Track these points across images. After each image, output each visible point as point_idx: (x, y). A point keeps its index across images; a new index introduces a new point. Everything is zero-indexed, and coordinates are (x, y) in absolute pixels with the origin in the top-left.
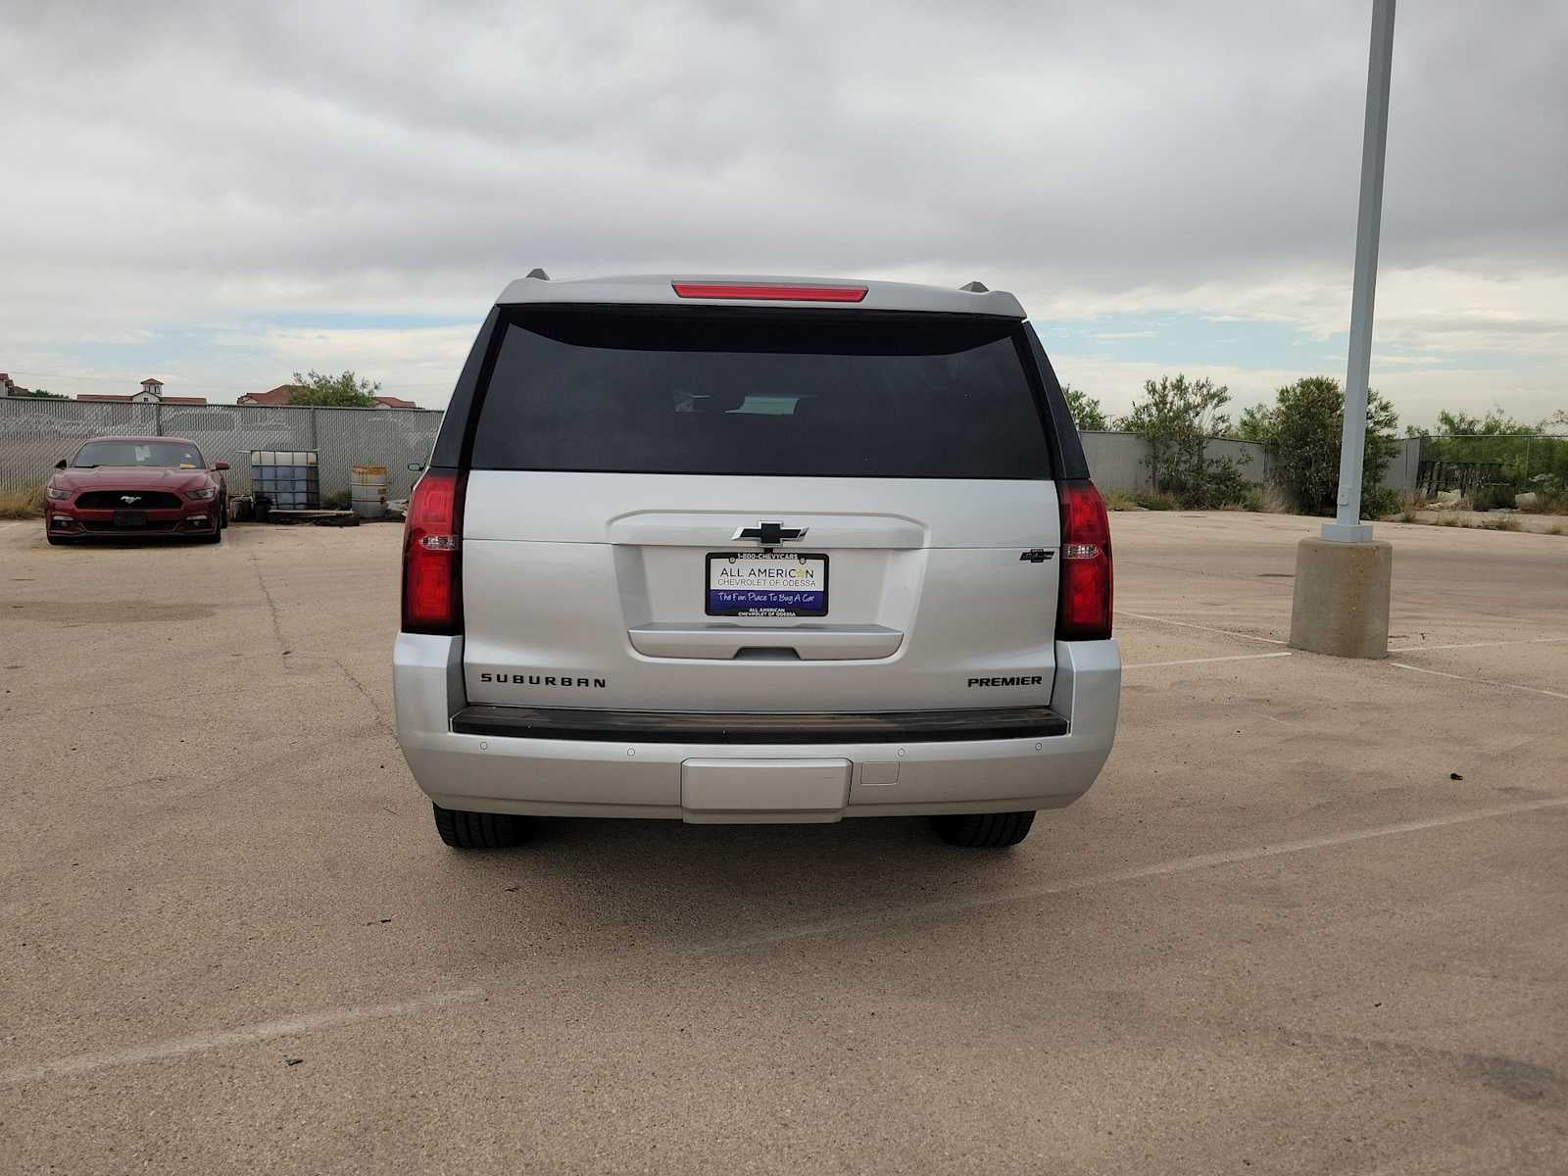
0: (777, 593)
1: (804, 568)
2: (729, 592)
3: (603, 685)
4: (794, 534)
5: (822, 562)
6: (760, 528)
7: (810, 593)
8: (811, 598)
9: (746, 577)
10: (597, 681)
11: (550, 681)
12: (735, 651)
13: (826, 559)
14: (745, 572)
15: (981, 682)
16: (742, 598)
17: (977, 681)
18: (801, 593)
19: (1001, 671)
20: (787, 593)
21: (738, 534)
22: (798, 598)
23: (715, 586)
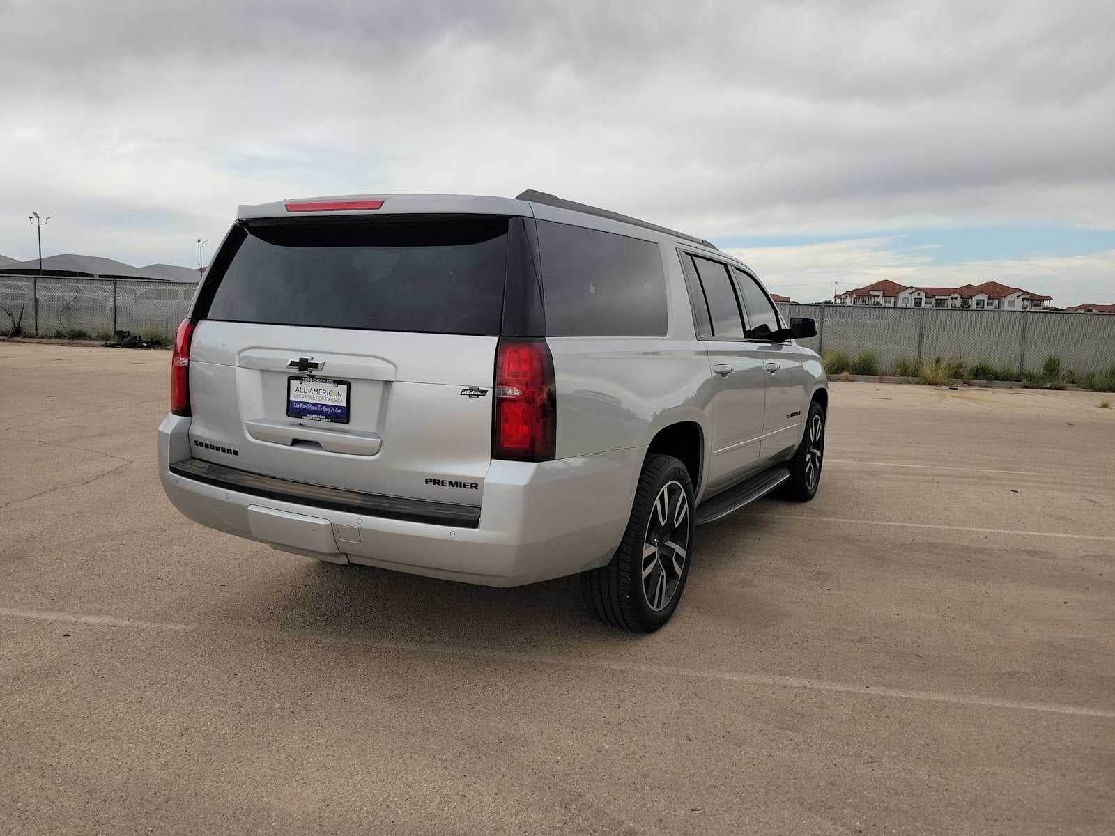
0: (323, 405)
1: (336, 390)
2: (299, 403)
3: (236, 454)
4: (316, 365)
5: (345, 387)
6: (299, 360)
7: (339, 407)
8: (340, 411)
9: (307, 394)
10: (233, 450)
12: (292, 441)
13: (348, 385)
14: (308, 390)
15: (435, 482)
16: (304, 407)
17: (431, 481)
18: (335, 407)
19: (450, 476)
20: (328, 406)
21: (288, 364)
22: (333, 409)
23: (292, 398)
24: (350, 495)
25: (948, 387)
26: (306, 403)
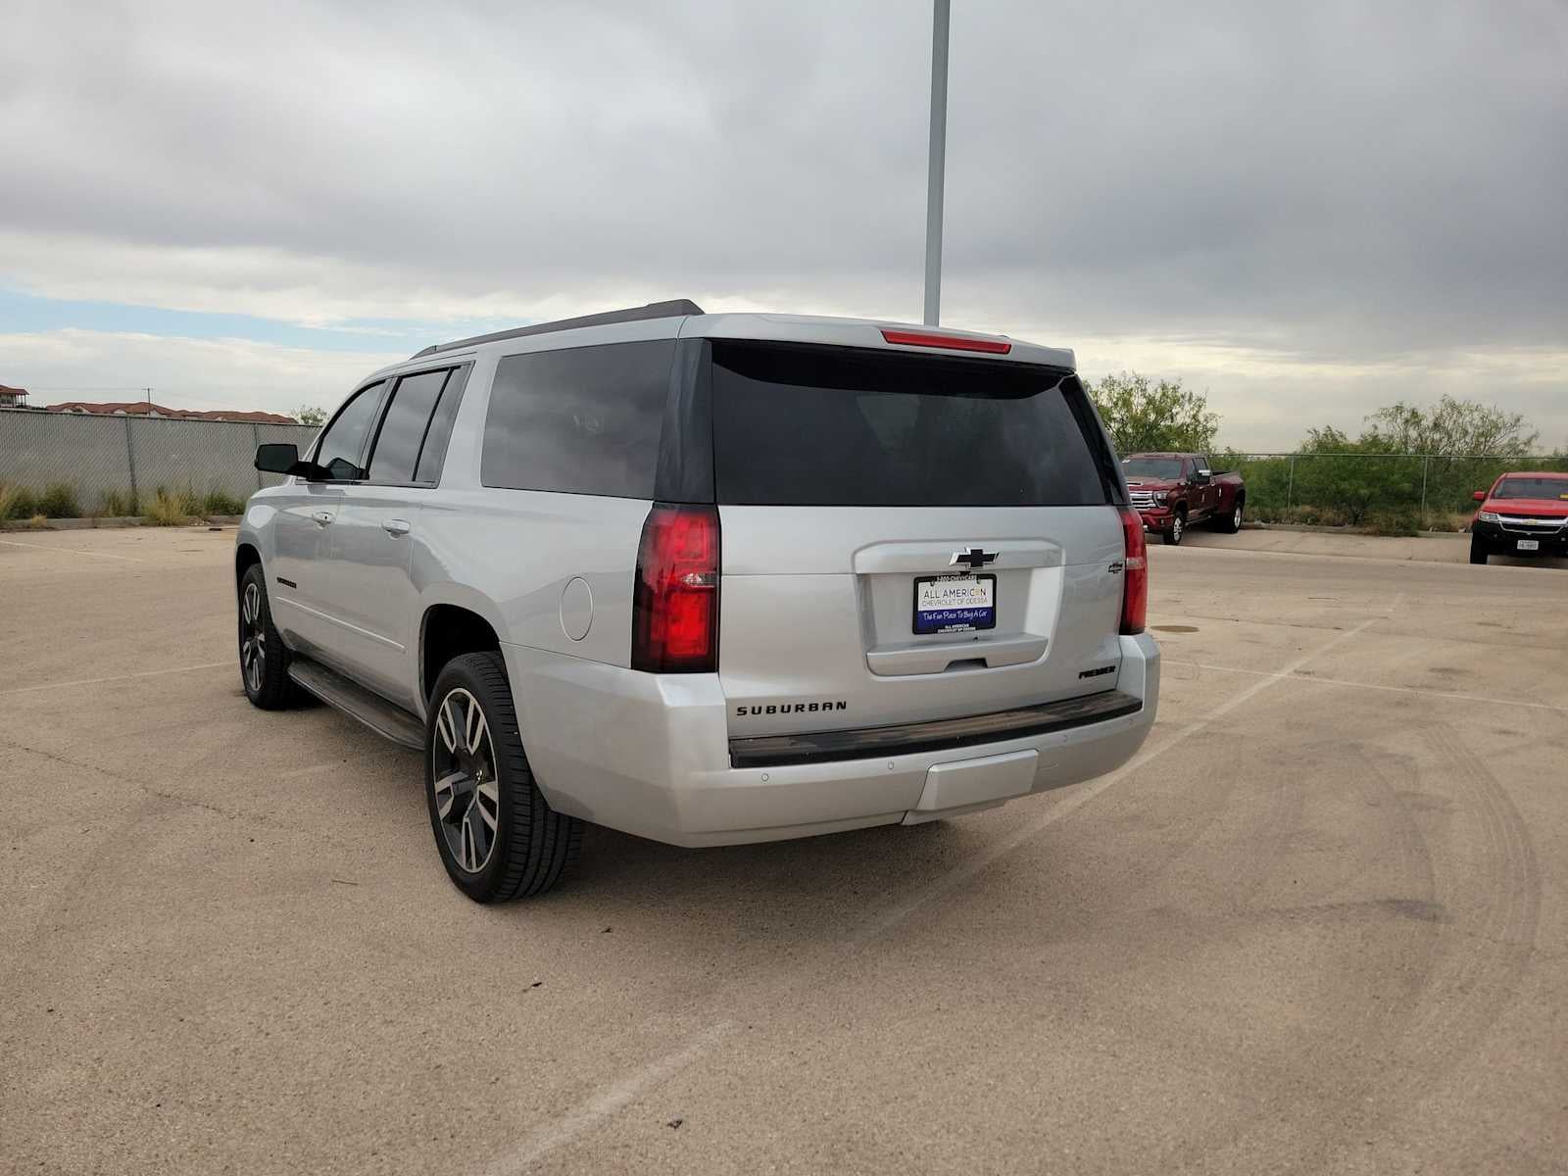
0: (963, 610)
1: (979, 587)
2: (930, 612)
3: (844, 707)
4: (991, 558)
5: (991, 581)
6: (970, 553)
7: (984, 609)
8: (985, 614)
9: (942, 598)
10: (839, 704)
11: (799, 708)
12: (947, 663)
13: (994, 578)
14: (941, 593)
15: (1087, 675)
16: (939, 617)
17: (1084, 674)
18: (978, 609)
19: (1098, 663)
20: (969, 610)
21: (954, 560)
22: (976, 613)
23: (921, 608)
24: (1022, 714)
25: (208, 528)
26: (941, 612)
